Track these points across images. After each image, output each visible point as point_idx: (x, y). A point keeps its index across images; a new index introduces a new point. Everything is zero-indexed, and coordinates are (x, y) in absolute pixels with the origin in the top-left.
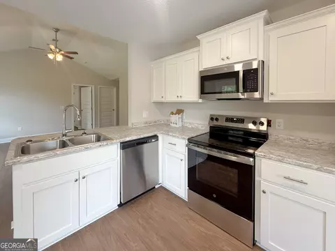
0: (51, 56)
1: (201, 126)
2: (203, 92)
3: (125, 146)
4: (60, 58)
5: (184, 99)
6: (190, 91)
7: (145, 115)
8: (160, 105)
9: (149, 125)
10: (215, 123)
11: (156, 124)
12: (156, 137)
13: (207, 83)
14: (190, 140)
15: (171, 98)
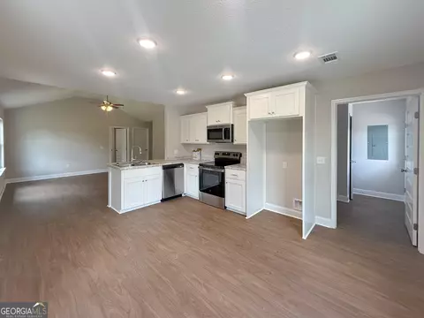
0: (103, 108)
1: (209, 157)
2: (208, 138)
3: (165, 168)
4: (110, 109)
5: (200, 142)
6: (202, 138)
7: (176, 152)
8: (186, 145)
9: (178, 158)
10: (217, 156)
11: (183, 159)
12: (182, 165)
13: (211, 133)
14: (200, 165)
15: (192, 141)
